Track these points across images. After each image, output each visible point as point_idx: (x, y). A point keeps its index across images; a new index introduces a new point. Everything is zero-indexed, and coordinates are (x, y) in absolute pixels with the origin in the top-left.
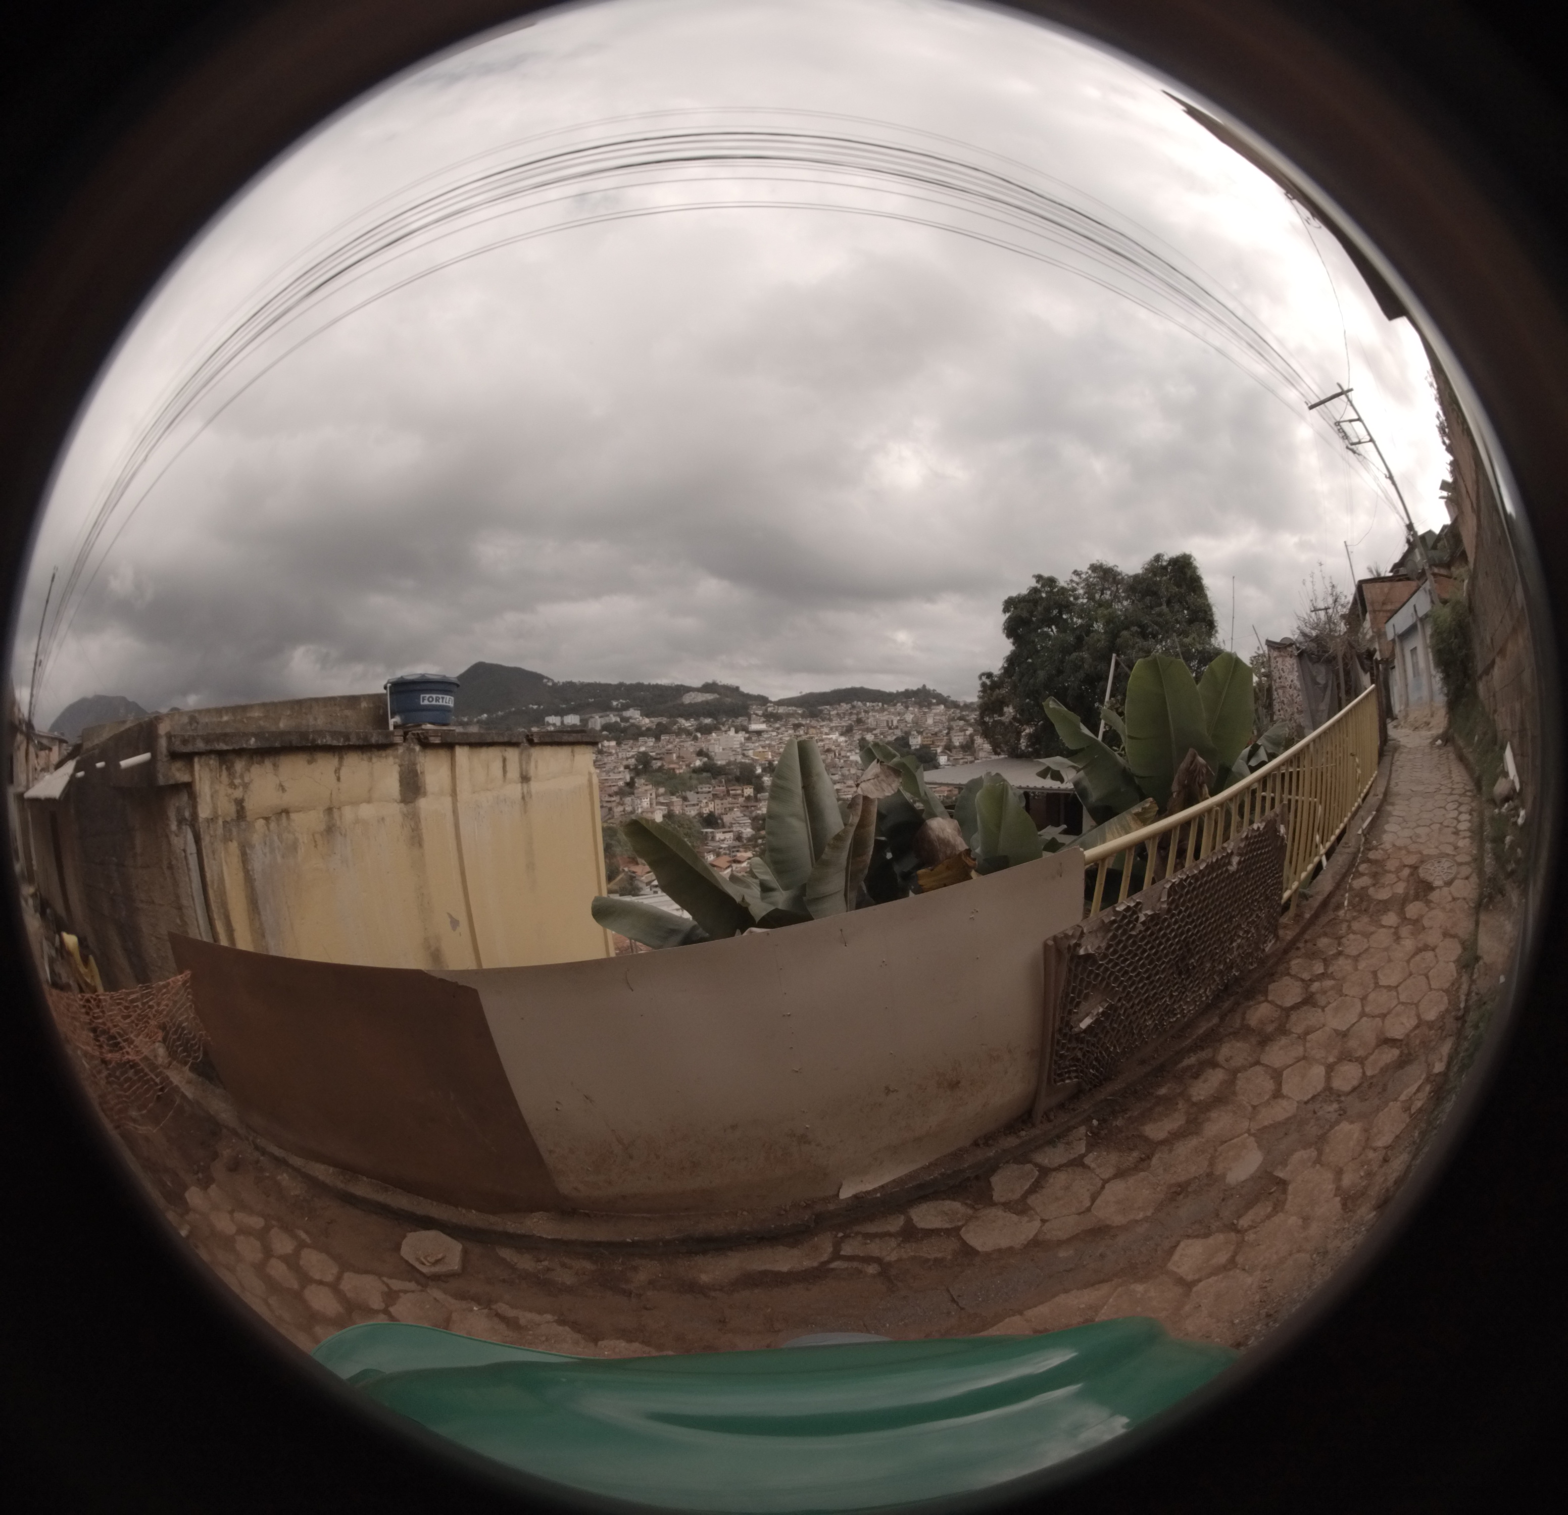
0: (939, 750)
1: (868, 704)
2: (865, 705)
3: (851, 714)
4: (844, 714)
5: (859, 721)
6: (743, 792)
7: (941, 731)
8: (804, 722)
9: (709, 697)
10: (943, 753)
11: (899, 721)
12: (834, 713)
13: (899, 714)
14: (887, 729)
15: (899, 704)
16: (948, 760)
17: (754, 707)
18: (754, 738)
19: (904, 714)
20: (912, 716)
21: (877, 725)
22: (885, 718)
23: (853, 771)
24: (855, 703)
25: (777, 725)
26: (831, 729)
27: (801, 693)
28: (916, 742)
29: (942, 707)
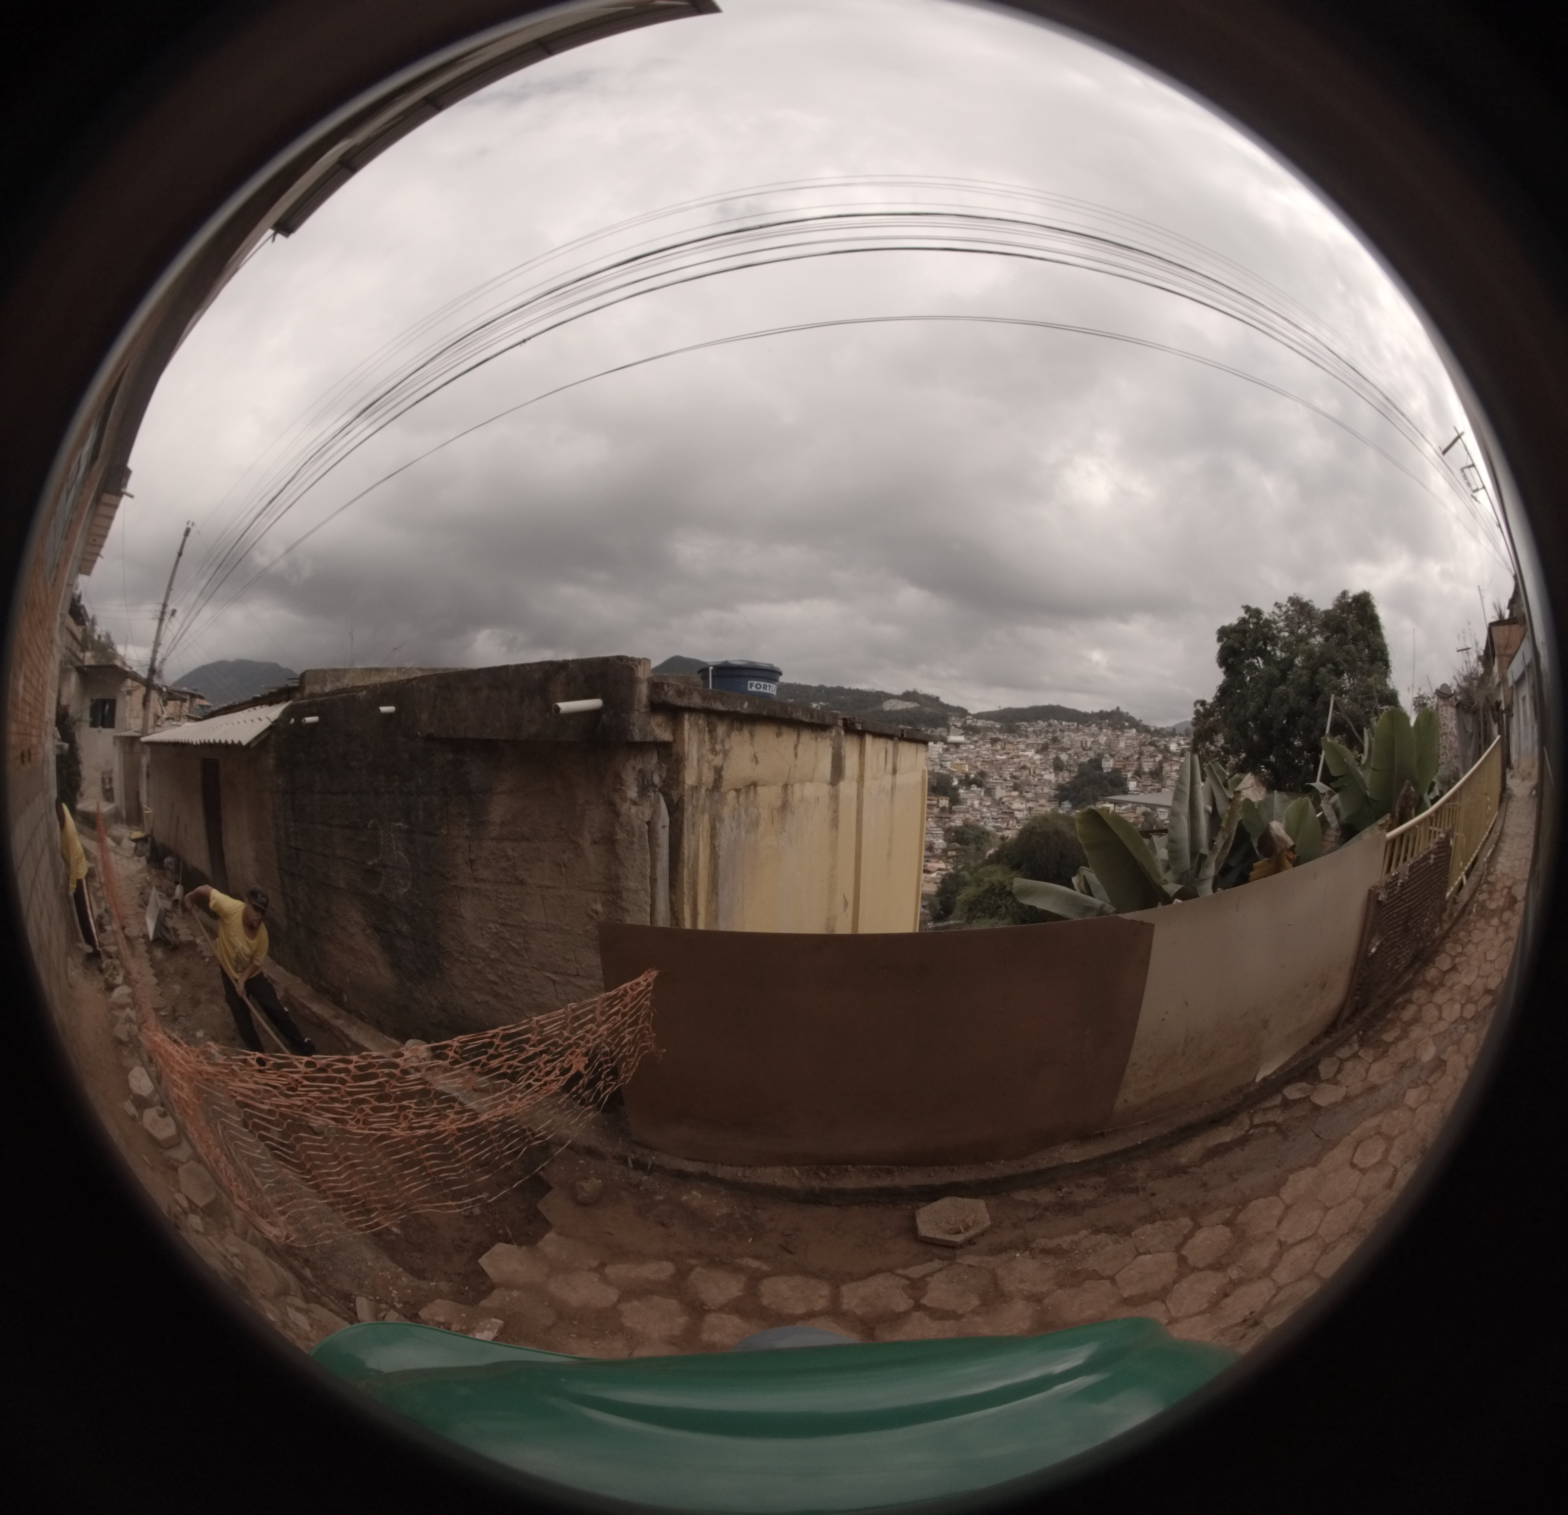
0: (1129, 775)
1: (1064, 723)
2: (1061, 724)
3: (1047, 732)
4: (1041, 731)
5: (1055, 740)
6: (938, 803)
7: (1132, 756)
8: (1001, 737)
9: (909, 705)
10: (1133, 778)
11: (1093, 742)
12: (1030, 729)
13: (1093, 735)
14: (1081, 750)
15: (1094, 725)
16: (1138, 786)
17: (953, 718)
18: (952, 750)
19: (1098, 735)
20: (1105, 738)
21: (1071, 745)
22: (1080, 738)
23: (1046, 790)
24: (1051, 721)
25: (975, 738)
26: (1027, 746)
27: (1000, 707)
28: (1108, 765)
29: (1134, 731)
